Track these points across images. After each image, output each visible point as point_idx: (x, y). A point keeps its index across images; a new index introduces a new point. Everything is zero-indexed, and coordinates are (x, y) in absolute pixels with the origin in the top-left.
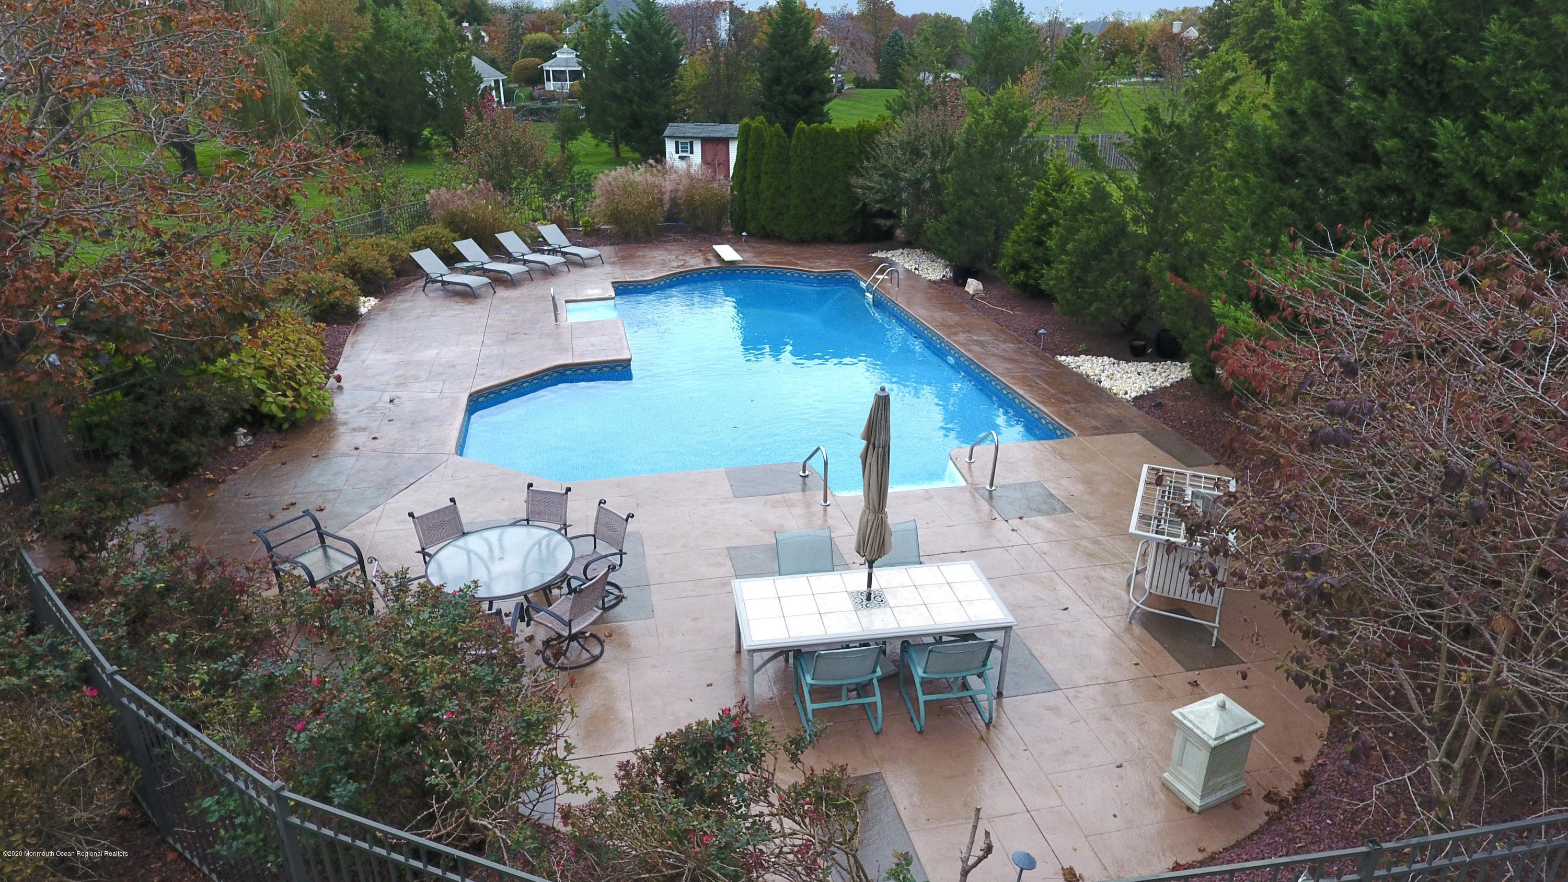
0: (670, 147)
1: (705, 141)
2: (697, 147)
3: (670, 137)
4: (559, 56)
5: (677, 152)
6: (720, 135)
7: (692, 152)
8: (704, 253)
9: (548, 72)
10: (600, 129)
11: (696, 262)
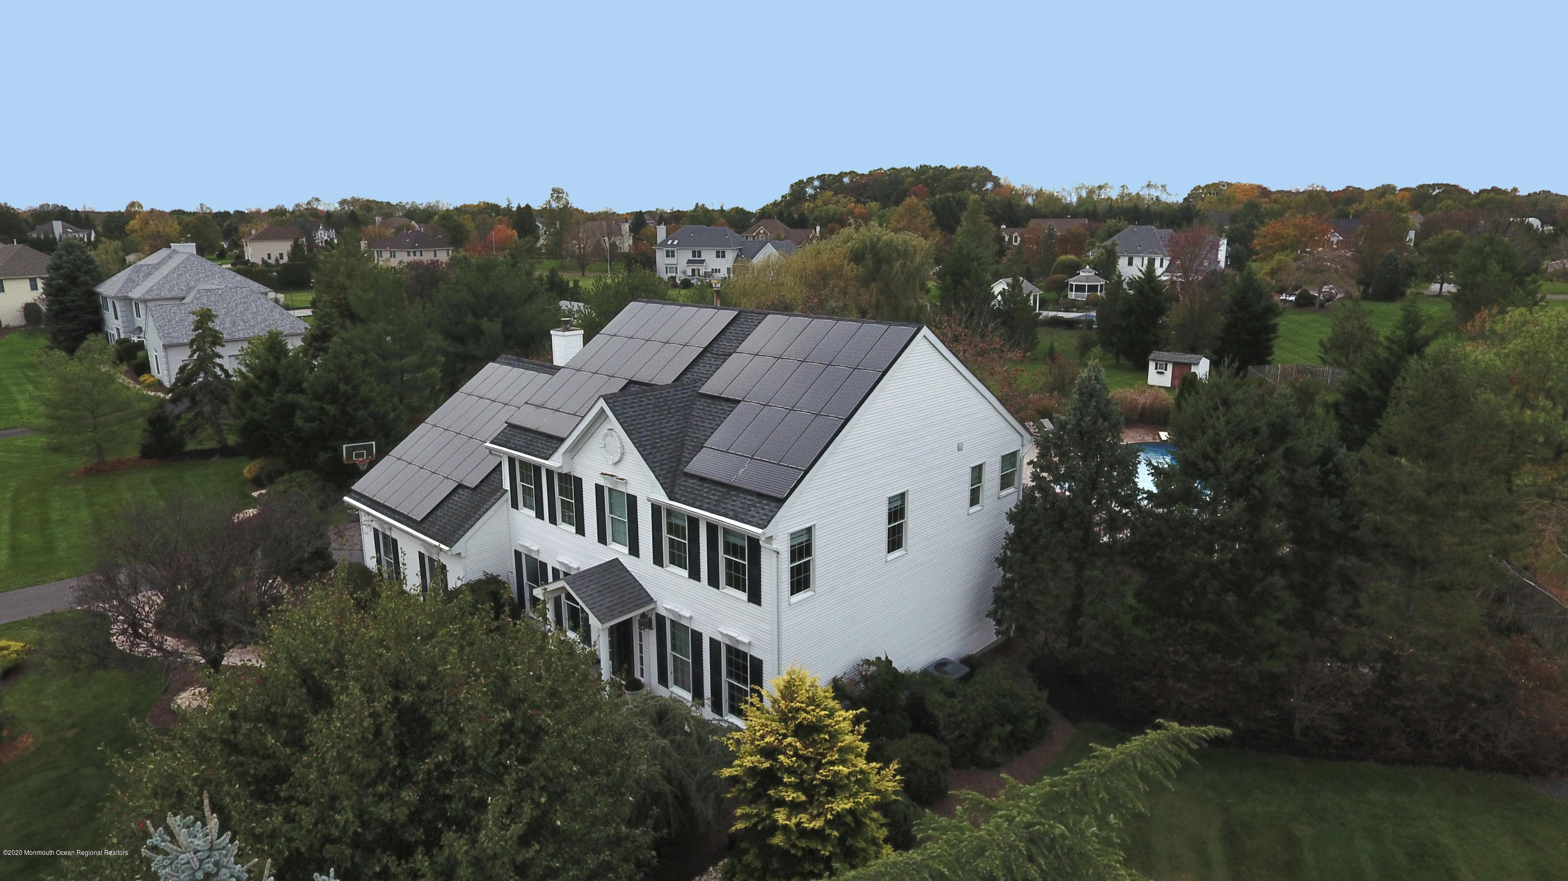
0: (1152, 365)
1: (1175, 364)
2: (1170, 367)
3: (1153, 360)
4: (1081, 274)
5: (1156, 369)
6: (1186, 361)
7: (1166, 370)
8: (1154, 434)
9: (1072, 285)
10: (1107, 345)
11: (1149, 439)
